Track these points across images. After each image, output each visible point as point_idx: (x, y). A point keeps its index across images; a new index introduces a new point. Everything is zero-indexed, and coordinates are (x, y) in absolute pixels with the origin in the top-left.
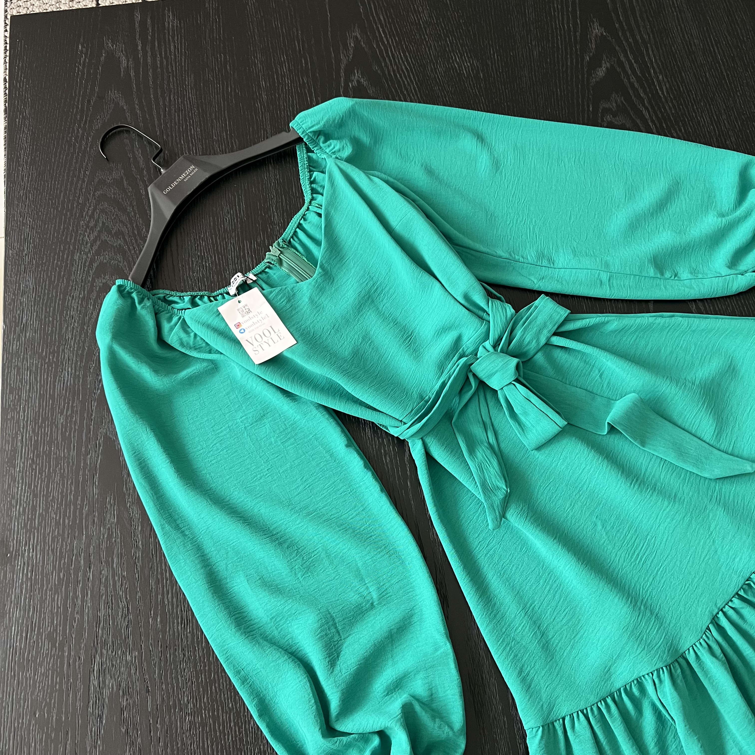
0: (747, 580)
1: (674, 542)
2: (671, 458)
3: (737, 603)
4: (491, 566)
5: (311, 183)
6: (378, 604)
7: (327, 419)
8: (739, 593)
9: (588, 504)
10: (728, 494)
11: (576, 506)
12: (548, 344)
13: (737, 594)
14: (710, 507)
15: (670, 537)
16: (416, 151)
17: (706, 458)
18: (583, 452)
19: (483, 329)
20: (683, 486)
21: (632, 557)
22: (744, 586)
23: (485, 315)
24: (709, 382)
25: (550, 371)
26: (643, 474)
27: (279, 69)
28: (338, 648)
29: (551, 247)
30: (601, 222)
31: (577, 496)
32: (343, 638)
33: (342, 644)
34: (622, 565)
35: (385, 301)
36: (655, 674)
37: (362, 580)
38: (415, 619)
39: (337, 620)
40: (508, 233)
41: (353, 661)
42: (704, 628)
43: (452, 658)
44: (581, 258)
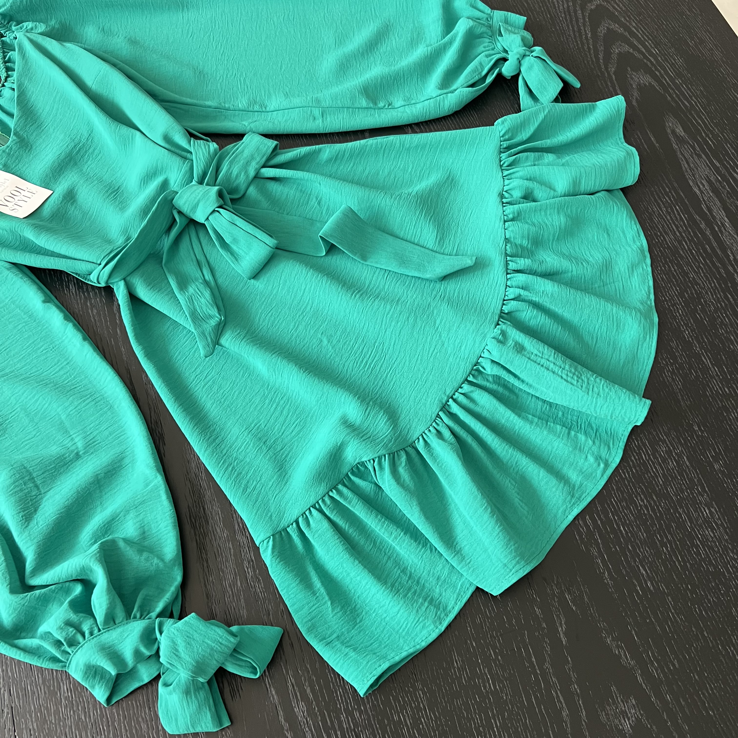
0: (475, 365)
1: (402, 344)
2: (393, 267)
3: (466, 388)
4: (209, 396)
5: (5, 62)
6: (84, 453)
7: (21, 278)
8: (469, 379)
9: (312, 323)
10: (452, 291)
11: (300, 327)
12: (257, 177)
13: (466, 380)
14: (433, 305)
15: (397, 340)
16: (119, 26)
17: (428, 262)
18: (302, 272)
19: (186, 167)
20: (407, 292)
21: (360, 366)
22: (473, 372)
23: (188, 155)
24: (426, 192)
25: (265, 204)
26: (366, 286)
28: (36, 502)
29: (263, 95)
30: (313, 68)
31: (301, 317)
32: (43, 492)
33: (42, 498)
34: (351, 374)
35: (89, 163)
36: (376, 460)
37: (66, 432)
38: (126, 461)
39: (34, 475)
40: (219, 87)
41: (51, 511)
42: (434, 416)
43: (164, 490)
44: (292, 99)
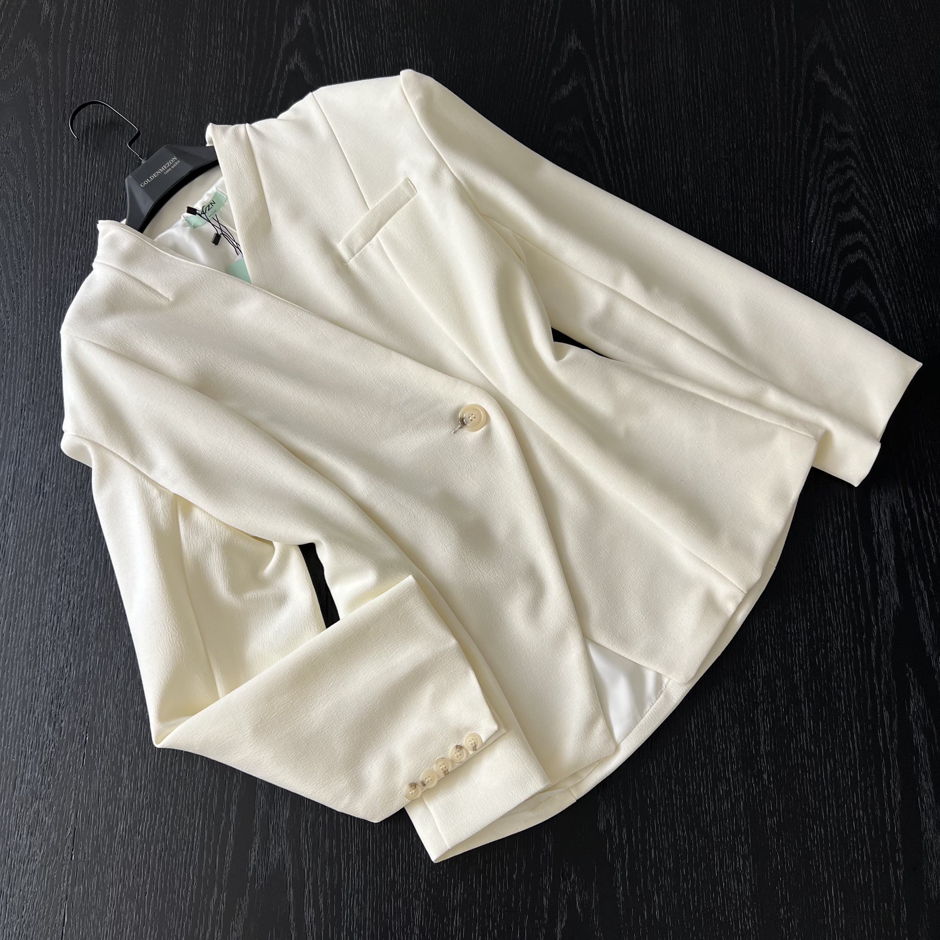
27: (213, 40)
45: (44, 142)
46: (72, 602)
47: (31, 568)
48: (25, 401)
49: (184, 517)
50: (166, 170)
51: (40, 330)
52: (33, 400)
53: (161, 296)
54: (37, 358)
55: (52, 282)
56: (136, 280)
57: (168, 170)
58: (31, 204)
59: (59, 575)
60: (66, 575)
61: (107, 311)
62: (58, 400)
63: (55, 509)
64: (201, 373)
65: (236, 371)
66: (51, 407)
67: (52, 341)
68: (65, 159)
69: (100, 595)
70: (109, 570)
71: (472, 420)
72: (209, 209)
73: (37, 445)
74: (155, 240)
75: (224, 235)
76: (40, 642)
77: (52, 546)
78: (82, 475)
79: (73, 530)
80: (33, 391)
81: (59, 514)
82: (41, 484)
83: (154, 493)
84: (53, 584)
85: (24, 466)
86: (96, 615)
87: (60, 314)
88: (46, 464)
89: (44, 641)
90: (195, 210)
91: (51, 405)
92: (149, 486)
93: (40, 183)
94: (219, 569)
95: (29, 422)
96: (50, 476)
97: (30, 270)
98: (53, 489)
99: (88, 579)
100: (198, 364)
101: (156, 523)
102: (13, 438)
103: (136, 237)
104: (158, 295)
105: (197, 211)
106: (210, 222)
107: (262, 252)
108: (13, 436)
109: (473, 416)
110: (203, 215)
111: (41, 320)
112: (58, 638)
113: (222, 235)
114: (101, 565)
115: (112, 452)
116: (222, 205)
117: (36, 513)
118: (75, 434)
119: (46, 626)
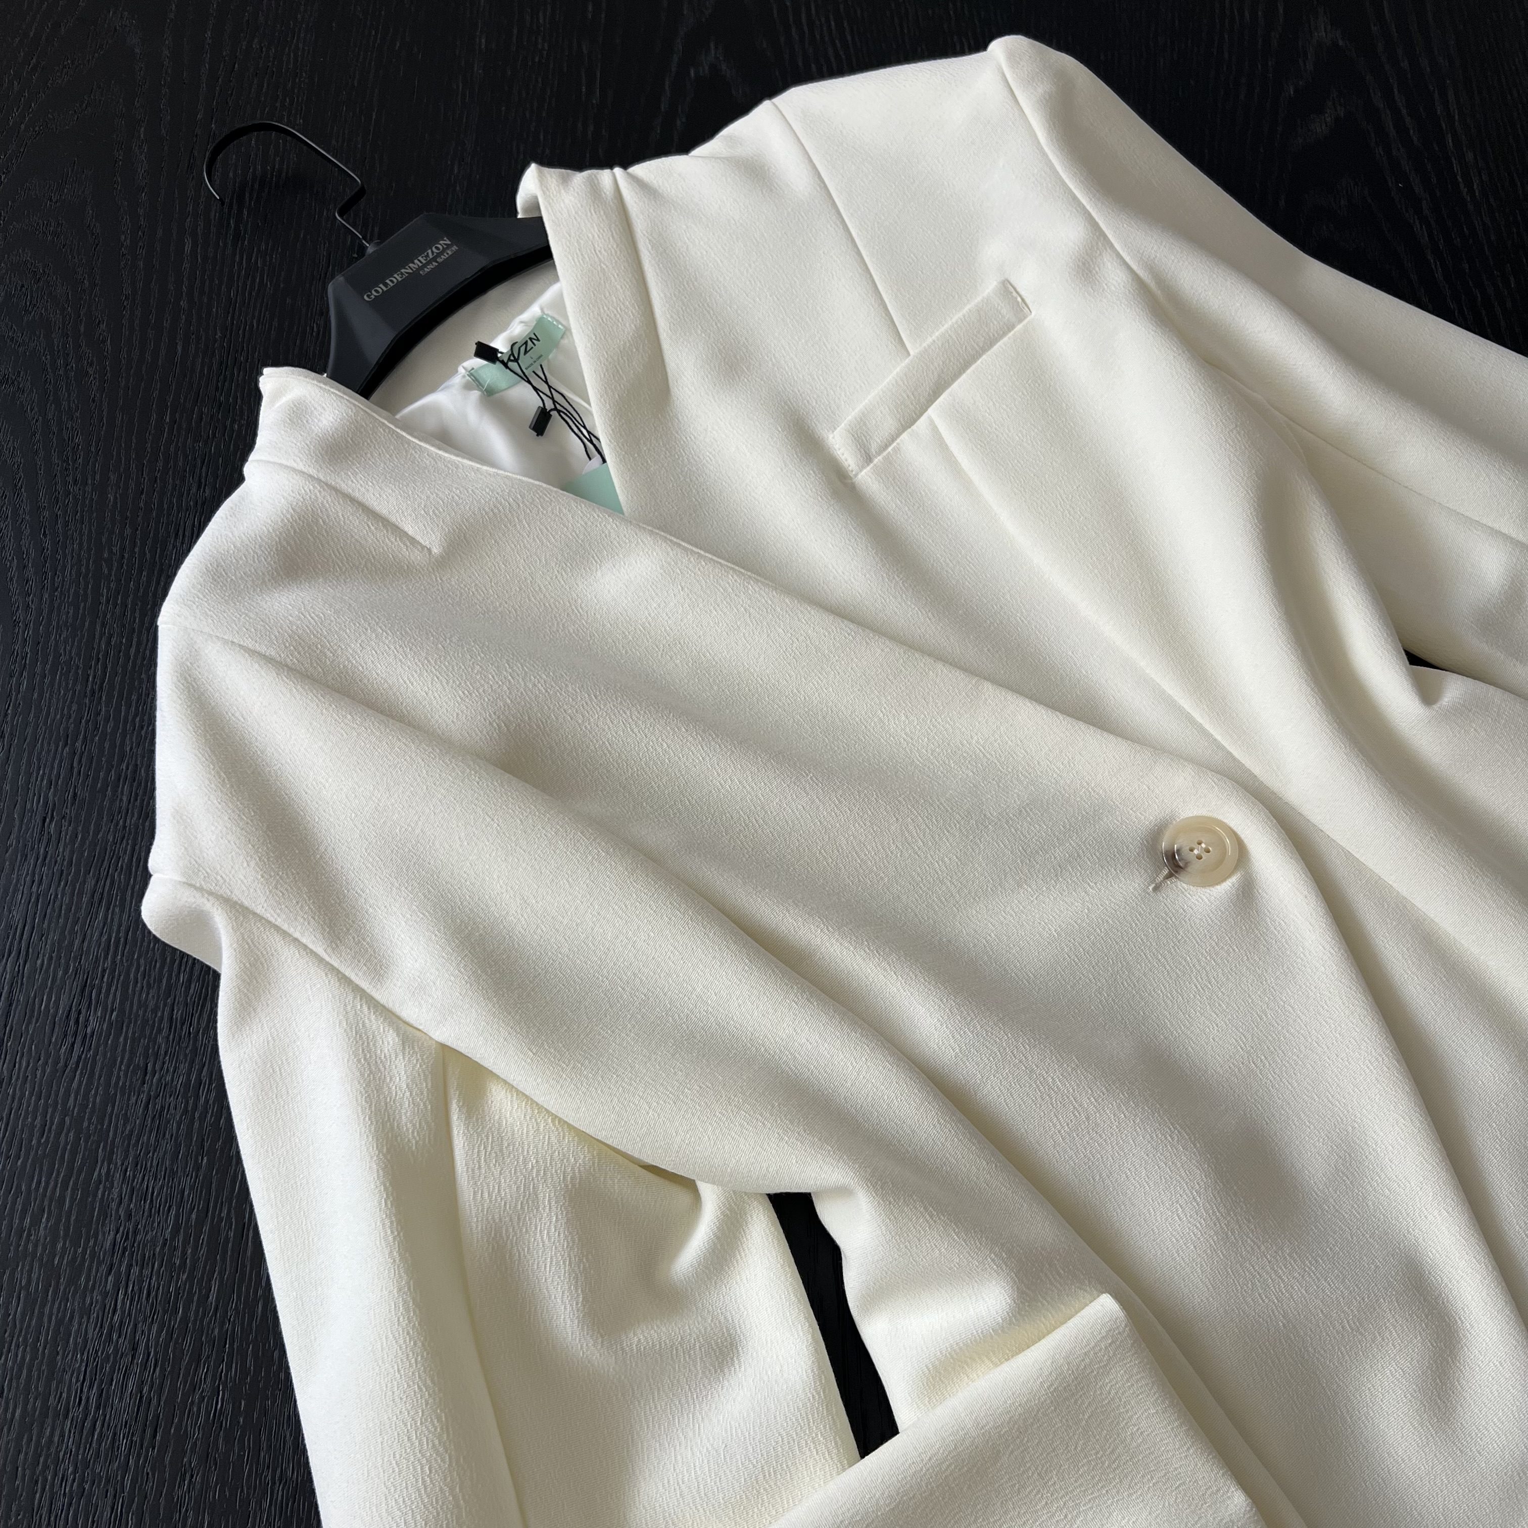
45: (141, 212)
46: (142, 1348)
47: (36, 1246)
48: (54, 796)
49: (465, 1110)
50: (425, 266)
51: (103, 625)
52: (75, 794)
53: (413, 541)
54: (93, 692)
55: (141, 514)
56: (353, 500)
57: (431, 266)
58: (104, 341)
59: (112, 1265)
60: (130, 1266)
61: (279, 574)
62: (137, 795)
63: (114, 1079)
64: (512, 728)
65: (600, 724)
66: (119, 812)
67: (133, 651)
68: (188, 248)
69: (222, 1324)
70: (249, 1253)
71: (1199, 857)
72: (526, 352)
73: (79, 908)
74: (398, 416)
75: (559, 412)
76: (46, 1467)
77: (99, 1181)
78: (188, 988)
79: (157, 1140)
80: (76, 770)
81: (123, 1094)
82: (80, 1013)
83: (388, 1040)
84: (92, 1292)
85: (39, 962)
86: (206, 1386)
87: (156, 588)
88: (97, 959)
89: (57, 1463)
90: (495, 351)
91: (120, 807)
92: (375, 1023)
93: (127, 298)
94: (558, 1263)
95: (61, 850)
96: (103, 991)
97: (89, 488)
98: (110, 1024)
99: (191, 1277)
100: (505, 704)
101: (392, 1128)
102: (16, 890)
103: (354, 405)
104: (405, 539)
105: (499, 355)
106: (529, 382)
107: (649, 450)
108: (16, 885)
109: (1203, 845)
110: (510, 364)
111: (108, 601)
112: (98, 1455)
113: (554, 413)
114: (227, 1239)
115: (277, 928)
116: (555, 344)
117: (62, 1090)
118: (184, 880)
119: (66, 1416)
